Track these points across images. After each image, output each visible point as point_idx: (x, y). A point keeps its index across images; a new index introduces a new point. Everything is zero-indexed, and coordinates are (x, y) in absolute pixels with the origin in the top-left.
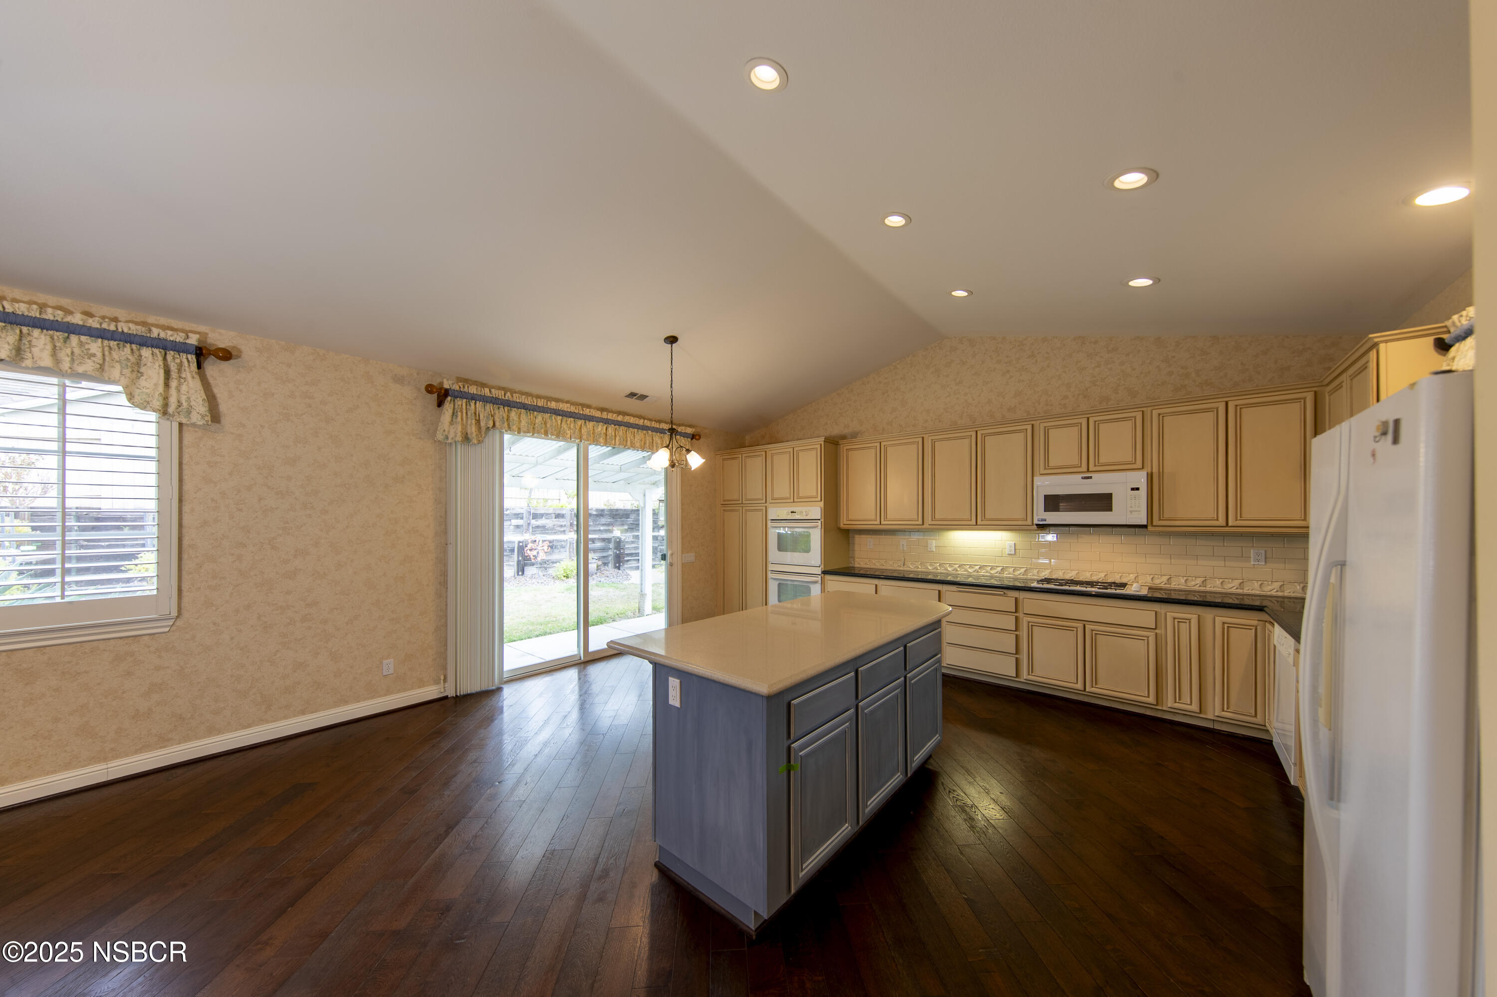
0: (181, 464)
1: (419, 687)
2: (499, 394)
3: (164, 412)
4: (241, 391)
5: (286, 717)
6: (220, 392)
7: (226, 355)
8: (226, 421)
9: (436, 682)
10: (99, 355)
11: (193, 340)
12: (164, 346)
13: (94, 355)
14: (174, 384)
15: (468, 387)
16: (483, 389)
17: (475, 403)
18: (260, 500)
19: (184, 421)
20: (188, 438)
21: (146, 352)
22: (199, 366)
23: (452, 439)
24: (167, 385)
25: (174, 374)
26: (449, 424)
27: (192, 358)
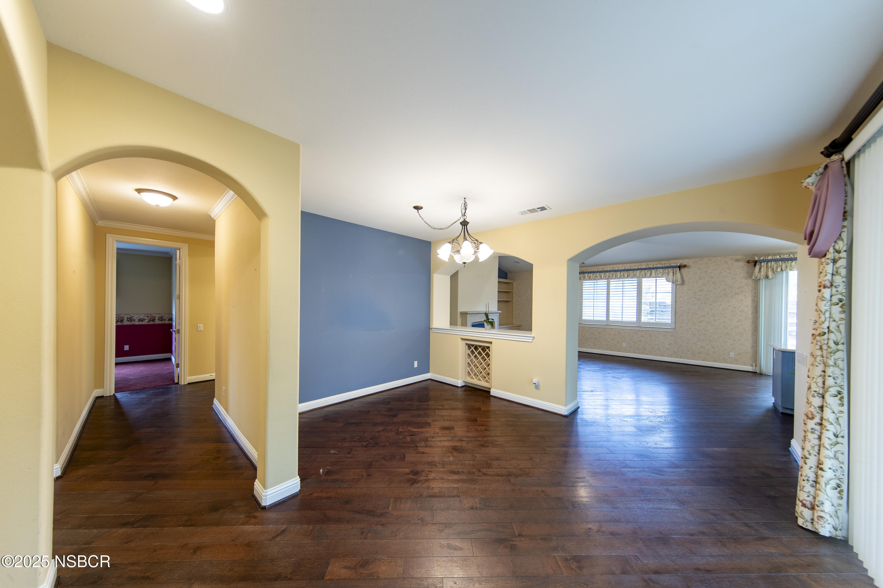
0: (676, 293)
1: (744, 365)
2: (786, 256)
3: (673, 283)
4: (689, 274)
5: (698, 360)
6: (684, 275)
7: (685, 266)
8: (686, 282)
9: (752, 366)
10: (662, 272)
11: (678, 265)
12: (673, 267)
13: (661, 273)
14: (675, 275)
15: (767, 257)
16: (775, 256)
17: (771, 263)
18: (693, 301)
19: (676, 283)
20: (677, 287)
21: (670, 269)
22: (680, 270)
23: (759, 278)
24: (673, 276)
25: (675, 273)
26: (757, 273)
27: (678, 269)
